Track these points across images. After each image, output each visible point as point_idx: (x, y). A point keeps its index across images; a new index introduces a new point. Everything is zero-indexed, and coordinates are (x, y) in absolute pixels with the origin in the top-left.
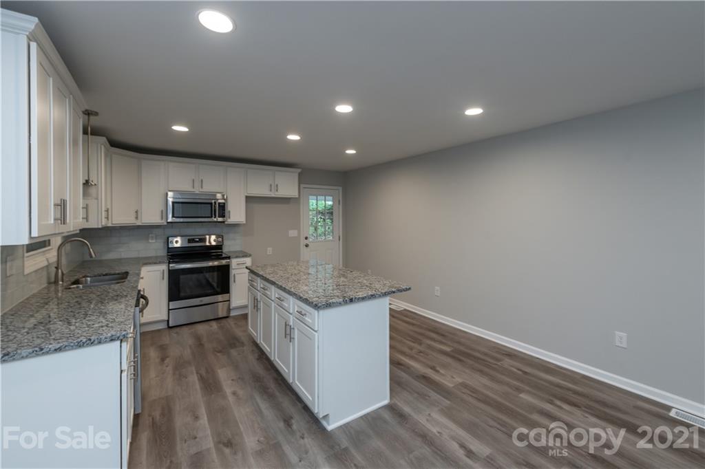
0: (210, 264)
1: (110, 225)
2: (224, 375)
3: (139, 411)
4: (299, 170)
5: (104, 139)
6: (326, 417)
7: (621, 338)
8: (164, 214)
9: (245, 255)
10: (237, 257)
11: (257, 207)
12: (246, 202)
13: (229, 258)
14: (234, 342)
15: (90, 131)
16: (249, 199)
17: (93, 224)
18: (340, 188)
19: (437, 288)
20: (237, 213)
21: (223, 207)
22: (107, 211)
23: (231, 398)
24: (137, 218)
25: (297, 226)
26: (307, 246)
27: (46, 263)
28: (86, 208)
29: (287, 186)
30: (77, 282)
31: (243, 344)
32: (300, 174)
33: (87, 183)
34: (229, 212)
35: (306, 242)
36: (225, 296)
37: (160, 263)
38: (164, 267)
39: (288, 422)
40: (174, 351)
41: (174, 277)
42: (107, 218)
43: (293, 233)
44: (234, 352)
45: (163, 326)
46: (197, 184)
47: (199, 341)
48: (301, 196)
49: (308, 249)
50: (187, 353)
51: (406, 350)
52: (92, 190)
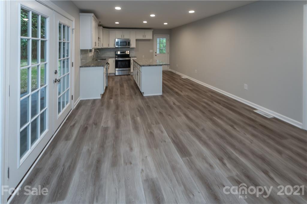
0: (126, 59)
1: (103, 48)
2: (125, 85)
3: (107, 86)
4: (153, 30)
5: (102, 27)
6: (143, 93)
7: (246, 86)
8: (115, 45)
9: (135, 57)
10: (133, 57)
11: (140, 42)
12: (136, 41)
13: (130, 58)
14: (130, 80)
15: (100, 25)
16: (137, 40)
17: (100, 47)
18: (169, 35)
19: (196, 70)
20: (133, 44)
21: (129, 43)
22: (102, 44)
23: (125, 88)
24: (108, 46)
25: (153, 49)
26: (156, 55)
27: (91, 55)
28: (99, 43)
29: (149, 35)
30: (97, 60)
31: (131, 80)
32: (153, 31)
33: (99, 38)
34: (131, 44)
35: (156, 54)
36: (129, 68)
37: (113, 58)
38: (114, 59)
39: (135, 93)
40: (116, 80)
41: (117, 62)
42: (102, 46)
43: (151, 51)
44: (129, 82)
45: (114, 75)
46: (123, 36)
47: (121, 79)
48: (154, 39)
49: (156, 57)
50: (118, 80)
51: (177, 87)
52: (100, 39)
